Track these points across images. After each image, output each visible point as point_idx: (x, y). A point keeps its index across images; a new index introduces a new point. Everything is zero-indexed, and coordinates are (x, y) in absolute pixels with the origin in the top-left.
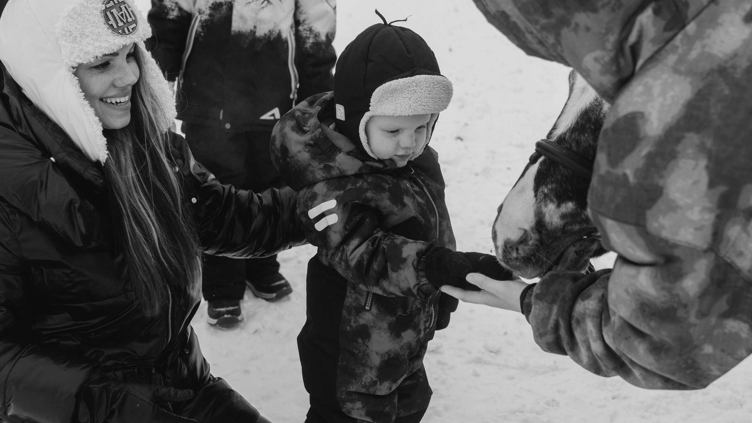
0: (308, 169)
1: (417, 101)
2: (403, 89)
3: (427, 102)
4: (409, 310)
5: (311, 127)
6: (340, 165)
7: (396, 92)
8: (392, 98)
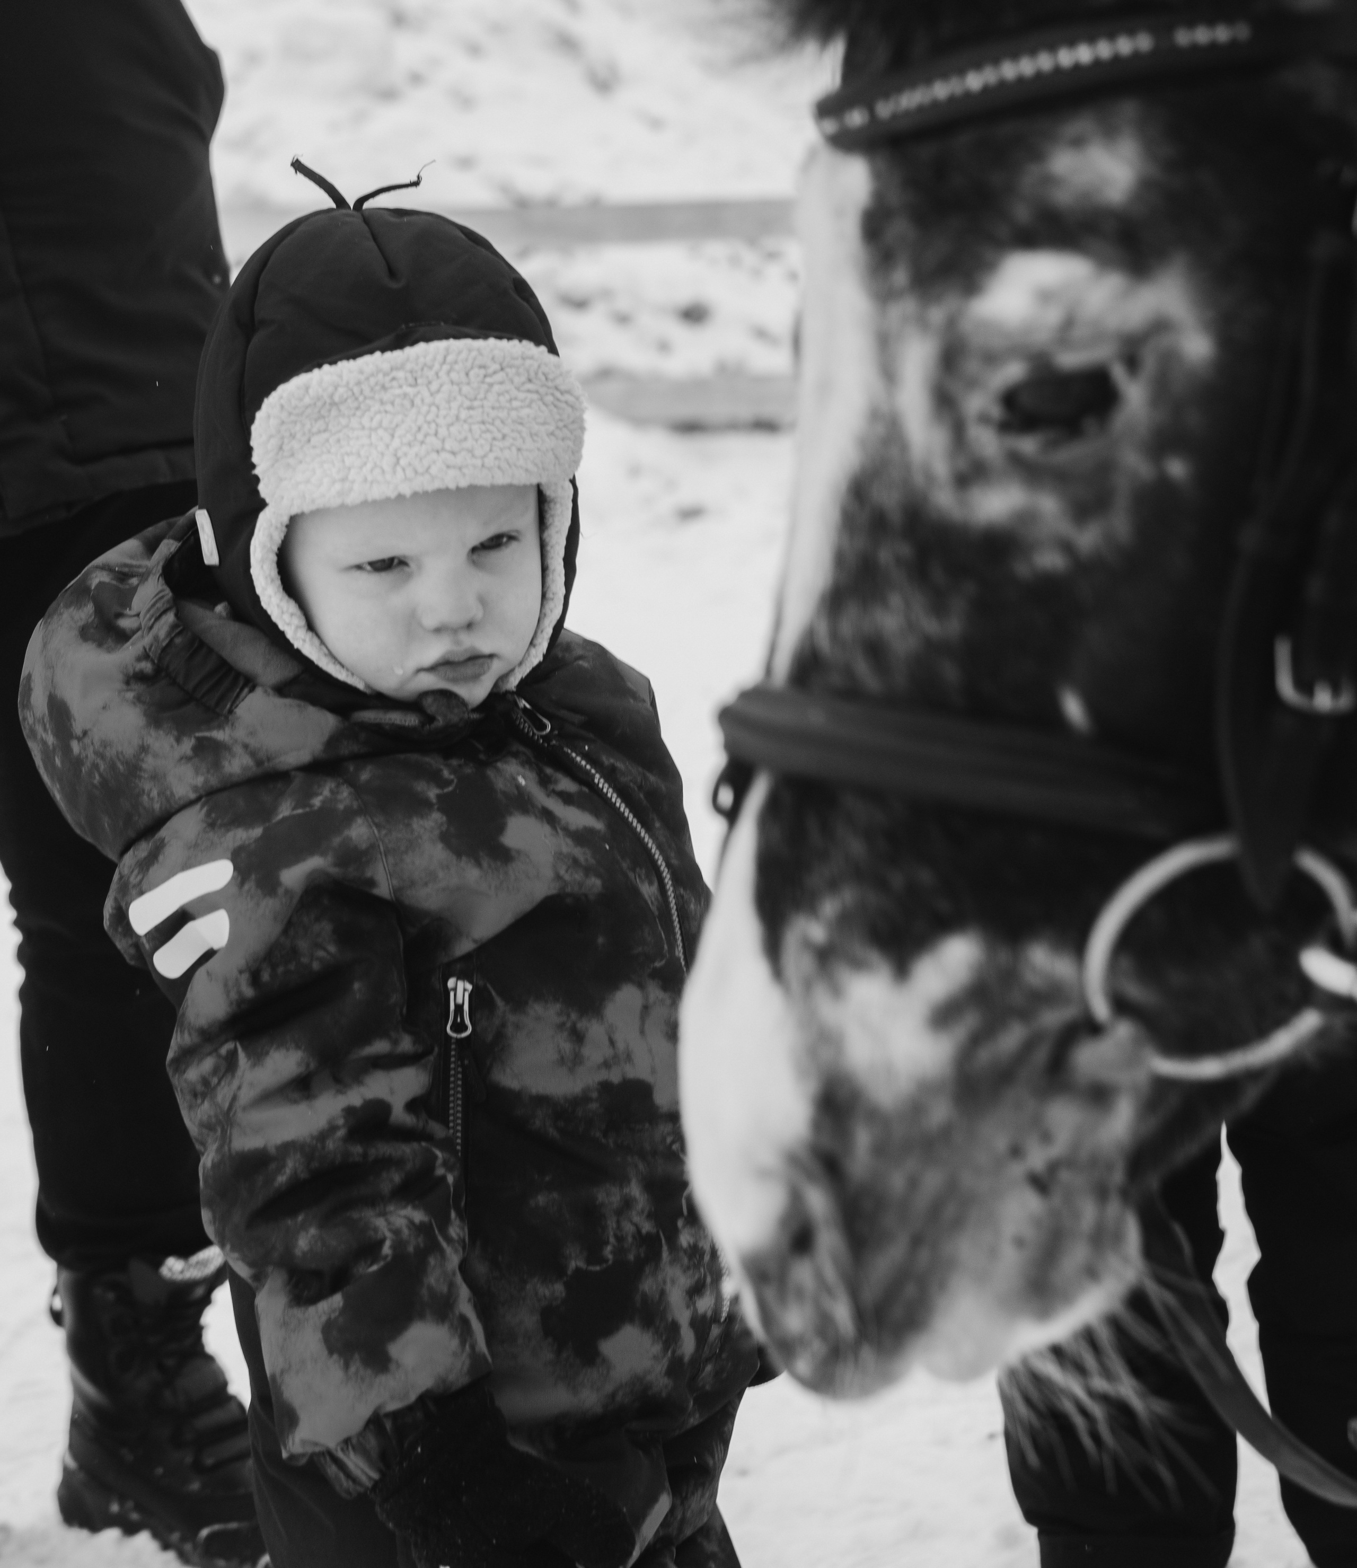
0: (141, 769)
1: (420, 437)
2: (361, 398)
3: (465, 439)
4: (609, 1248)
5: (141, 615)
6: (252, 733)
7: (334, 412)
8: (325, 435)
